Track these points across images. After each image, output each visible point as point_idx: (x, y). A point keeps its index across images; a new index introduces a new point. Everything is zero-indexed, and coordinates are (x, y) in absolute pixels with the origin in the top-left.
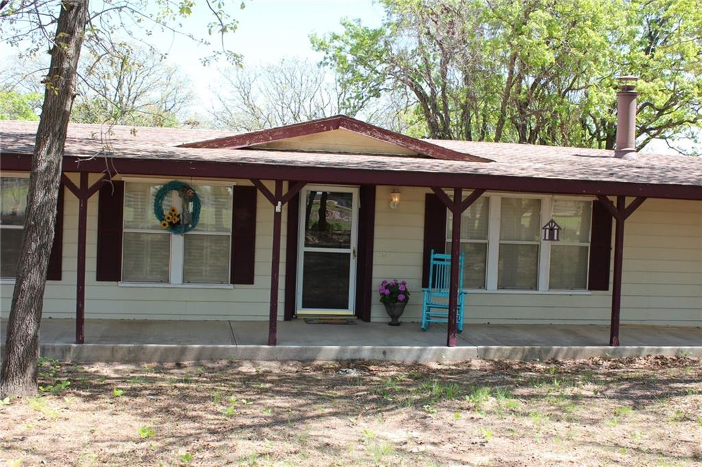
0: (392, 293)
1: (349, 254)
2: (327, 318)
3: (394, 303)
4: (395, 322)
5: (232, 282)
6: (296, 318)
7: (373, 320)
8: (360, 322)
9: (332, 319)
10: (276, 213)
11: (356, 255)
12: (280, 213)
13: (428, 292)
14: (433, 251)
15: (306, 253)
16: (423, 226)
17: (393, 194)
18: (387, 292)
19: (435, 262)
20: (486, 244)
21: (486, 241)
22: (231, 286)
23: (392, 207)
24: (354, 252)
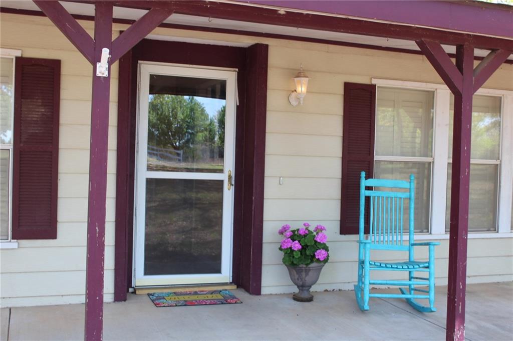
0: (304, 248)
1: (221, 182)
2: (188, 290)
3: (307, 265)
4: (303, 296)
5: (15, 237)
6: (134, 293)
7: (264, 291)
8: (242, 294)
9: (196, 293)
10: (96, 79)
11: (233, 183)
12: (107, 80)
13: (360, 242)
14: (363, 174)
15: (149, 182)
16: (341, 134)
17: (296, 79)
18: (297, 246)
19: (368, 193)
20: (430, 163)
21: (429, 159)
22: (14, 244)
23: (294, 103)
24: (230, 177)
